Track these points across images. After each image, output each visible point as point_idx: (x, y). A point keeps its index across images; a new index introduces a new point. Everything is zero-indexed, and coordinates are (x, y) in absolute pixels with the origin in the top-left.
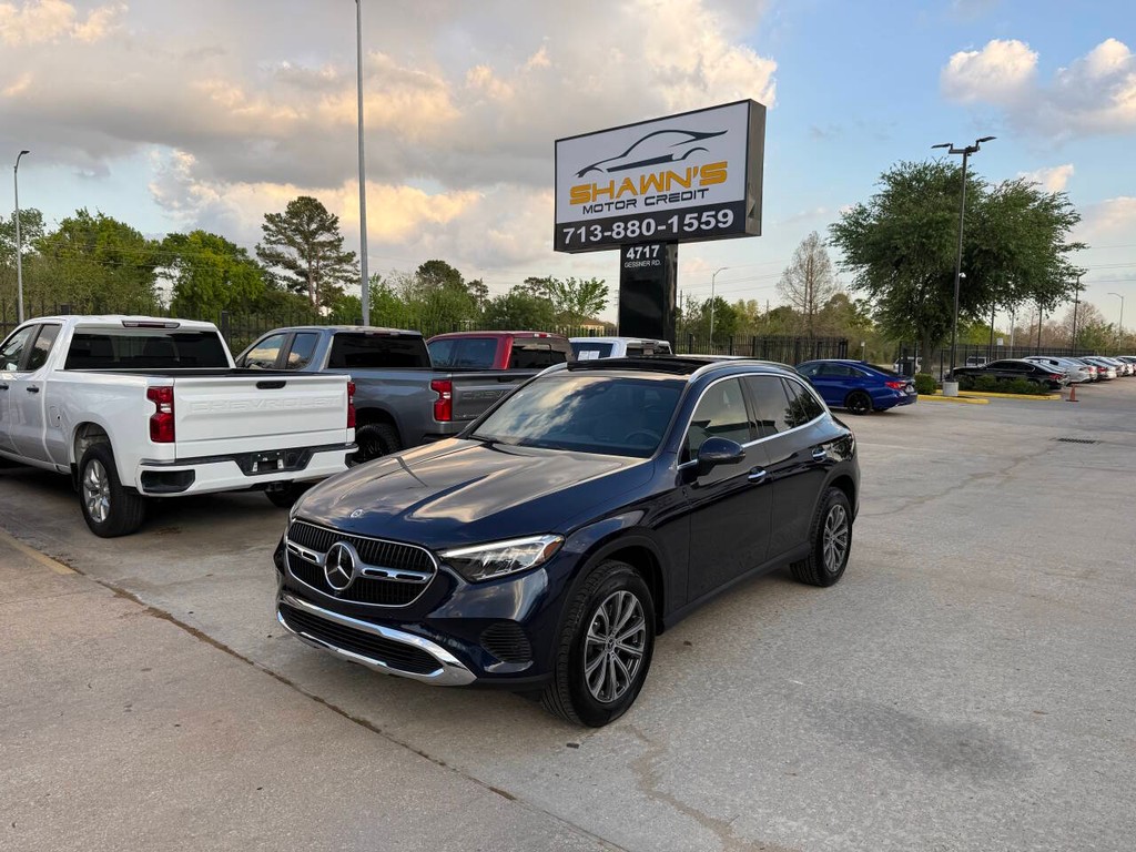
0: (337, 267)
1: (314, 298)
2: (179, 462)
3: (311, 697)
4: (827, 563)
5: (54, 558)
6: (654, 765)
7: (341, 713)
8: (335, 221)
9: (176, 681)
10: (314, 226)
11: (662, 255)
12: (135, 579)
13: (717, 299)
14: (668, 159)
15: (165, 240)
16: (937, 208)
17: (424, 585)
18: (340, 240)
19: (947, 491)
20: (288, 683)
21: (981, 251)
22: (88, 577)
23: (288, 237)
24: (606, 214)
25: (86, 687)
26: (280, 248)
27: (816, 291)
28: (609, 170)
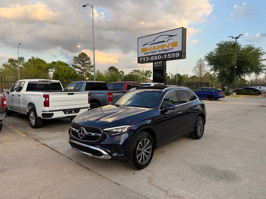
0: (90, 68)
1: (85, 75)
2: (50, 111)
3: (76, 163)
4: (198, 134)
5: (23, 133)
6: (152, 178)
7: (82, 166)
8: (89, 58)
9: (47, 159)
10: (84, 59)
11: (162, 64)
12: (40, 137)
13: (178, 74)
14: (164, 41)
15: (51, 63)
16: (230, 51)
17: (100, 137)
18: (90, 62)
19: (231, 118)
20: (72, 160)
21: (241, 61)
22: (30, 137)
23: (79, 62)
24: (149, 54)
25: (27, 160)
26: (77, 64)
27: (202, 72)
28: (150, 44)
